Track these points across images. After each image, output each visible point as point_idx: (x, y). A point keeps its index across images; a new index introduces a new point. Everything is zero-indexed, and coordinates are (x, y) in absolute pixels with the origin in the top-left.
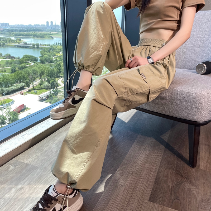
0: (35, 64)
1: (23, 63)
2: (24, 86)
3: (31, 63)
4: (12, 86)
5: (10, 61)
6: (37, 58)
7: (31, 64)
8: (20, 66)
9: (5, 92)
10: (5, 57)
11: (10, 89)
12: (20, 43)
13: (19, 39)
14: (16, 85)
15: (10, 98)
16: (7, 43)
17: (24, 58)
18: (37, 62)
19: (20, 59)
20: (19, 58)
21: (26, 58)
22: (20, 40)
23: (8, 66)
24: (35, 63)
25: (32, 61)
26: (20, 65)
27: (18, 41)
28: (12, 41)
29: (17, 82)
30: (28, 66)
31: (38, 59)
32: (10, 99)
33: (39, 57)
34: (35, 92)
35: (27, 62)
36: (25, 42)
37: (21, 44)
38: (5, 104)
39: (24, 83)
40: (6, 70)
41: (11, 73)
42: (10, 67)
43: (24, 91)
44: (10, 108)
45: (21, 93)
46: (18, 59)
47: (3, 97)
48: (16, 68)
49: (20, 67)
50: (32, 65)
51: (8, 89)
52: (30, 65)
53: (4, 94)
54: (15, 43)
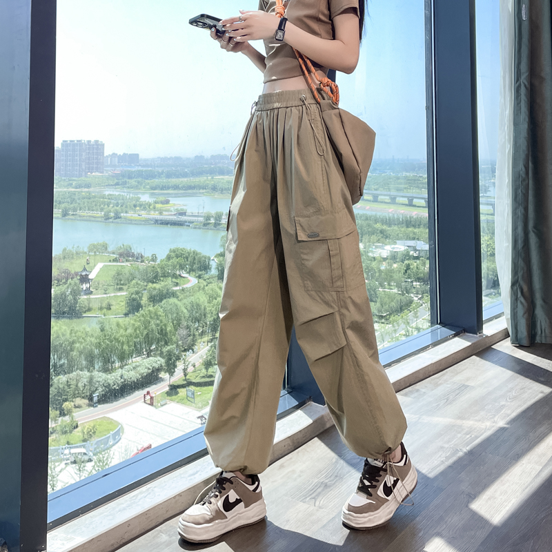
0: (201, 280)
1: (165, 276)
2: (159, 370)
3: (190, 278)
4: (121, 367)
5: (126, 271)
6: (209, 259)
7: (189, 281)
8: (155, 289)
9: (100, 389)
10: (115, 256)
11: (114, 378)
12: (164, 213)
13: (162, 198)
14: (134, 365)
15: (112, 415)
16: (126, 212)
17: (169, 258)
18: (206, 276)
19: (158, 261)
20: (154, 259)
21: (175, 260)
22: (167, 202)
23: (121, 289)
24: (199, 277)
25: (193, 270)
26: (155, 285)
27: (159, 206)
28: (140, 206)
29: (139, 353)
30: (178, 288)
31: (212, 263)
32: (111, 421)
33: (215, 257)
34: (190, 394)
35: (178, 273)
36: (182, 209)
37: (167, 213)
38: (94, 440)
39: (161, 355)
40: (113, 302)
41: (126, 315)
42: (125, 293)
43: (157, 391)
44: (107, 459)
45: (148, 397)
46: (153, 263)
47: (92, 408)
48: (141, 298)
49: (154, 293)
50: (193, 288)
51: (109, 376)
52: (185, 286)
53: (95, 399)
54: (149, 211)
